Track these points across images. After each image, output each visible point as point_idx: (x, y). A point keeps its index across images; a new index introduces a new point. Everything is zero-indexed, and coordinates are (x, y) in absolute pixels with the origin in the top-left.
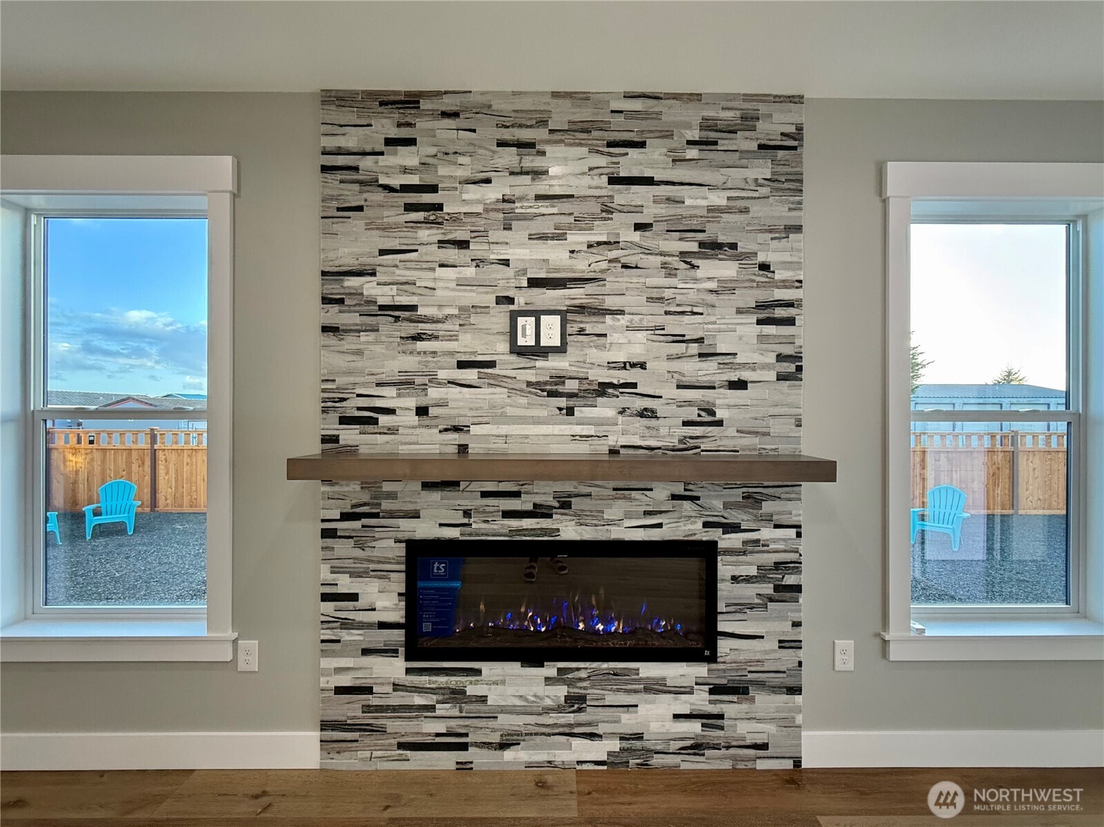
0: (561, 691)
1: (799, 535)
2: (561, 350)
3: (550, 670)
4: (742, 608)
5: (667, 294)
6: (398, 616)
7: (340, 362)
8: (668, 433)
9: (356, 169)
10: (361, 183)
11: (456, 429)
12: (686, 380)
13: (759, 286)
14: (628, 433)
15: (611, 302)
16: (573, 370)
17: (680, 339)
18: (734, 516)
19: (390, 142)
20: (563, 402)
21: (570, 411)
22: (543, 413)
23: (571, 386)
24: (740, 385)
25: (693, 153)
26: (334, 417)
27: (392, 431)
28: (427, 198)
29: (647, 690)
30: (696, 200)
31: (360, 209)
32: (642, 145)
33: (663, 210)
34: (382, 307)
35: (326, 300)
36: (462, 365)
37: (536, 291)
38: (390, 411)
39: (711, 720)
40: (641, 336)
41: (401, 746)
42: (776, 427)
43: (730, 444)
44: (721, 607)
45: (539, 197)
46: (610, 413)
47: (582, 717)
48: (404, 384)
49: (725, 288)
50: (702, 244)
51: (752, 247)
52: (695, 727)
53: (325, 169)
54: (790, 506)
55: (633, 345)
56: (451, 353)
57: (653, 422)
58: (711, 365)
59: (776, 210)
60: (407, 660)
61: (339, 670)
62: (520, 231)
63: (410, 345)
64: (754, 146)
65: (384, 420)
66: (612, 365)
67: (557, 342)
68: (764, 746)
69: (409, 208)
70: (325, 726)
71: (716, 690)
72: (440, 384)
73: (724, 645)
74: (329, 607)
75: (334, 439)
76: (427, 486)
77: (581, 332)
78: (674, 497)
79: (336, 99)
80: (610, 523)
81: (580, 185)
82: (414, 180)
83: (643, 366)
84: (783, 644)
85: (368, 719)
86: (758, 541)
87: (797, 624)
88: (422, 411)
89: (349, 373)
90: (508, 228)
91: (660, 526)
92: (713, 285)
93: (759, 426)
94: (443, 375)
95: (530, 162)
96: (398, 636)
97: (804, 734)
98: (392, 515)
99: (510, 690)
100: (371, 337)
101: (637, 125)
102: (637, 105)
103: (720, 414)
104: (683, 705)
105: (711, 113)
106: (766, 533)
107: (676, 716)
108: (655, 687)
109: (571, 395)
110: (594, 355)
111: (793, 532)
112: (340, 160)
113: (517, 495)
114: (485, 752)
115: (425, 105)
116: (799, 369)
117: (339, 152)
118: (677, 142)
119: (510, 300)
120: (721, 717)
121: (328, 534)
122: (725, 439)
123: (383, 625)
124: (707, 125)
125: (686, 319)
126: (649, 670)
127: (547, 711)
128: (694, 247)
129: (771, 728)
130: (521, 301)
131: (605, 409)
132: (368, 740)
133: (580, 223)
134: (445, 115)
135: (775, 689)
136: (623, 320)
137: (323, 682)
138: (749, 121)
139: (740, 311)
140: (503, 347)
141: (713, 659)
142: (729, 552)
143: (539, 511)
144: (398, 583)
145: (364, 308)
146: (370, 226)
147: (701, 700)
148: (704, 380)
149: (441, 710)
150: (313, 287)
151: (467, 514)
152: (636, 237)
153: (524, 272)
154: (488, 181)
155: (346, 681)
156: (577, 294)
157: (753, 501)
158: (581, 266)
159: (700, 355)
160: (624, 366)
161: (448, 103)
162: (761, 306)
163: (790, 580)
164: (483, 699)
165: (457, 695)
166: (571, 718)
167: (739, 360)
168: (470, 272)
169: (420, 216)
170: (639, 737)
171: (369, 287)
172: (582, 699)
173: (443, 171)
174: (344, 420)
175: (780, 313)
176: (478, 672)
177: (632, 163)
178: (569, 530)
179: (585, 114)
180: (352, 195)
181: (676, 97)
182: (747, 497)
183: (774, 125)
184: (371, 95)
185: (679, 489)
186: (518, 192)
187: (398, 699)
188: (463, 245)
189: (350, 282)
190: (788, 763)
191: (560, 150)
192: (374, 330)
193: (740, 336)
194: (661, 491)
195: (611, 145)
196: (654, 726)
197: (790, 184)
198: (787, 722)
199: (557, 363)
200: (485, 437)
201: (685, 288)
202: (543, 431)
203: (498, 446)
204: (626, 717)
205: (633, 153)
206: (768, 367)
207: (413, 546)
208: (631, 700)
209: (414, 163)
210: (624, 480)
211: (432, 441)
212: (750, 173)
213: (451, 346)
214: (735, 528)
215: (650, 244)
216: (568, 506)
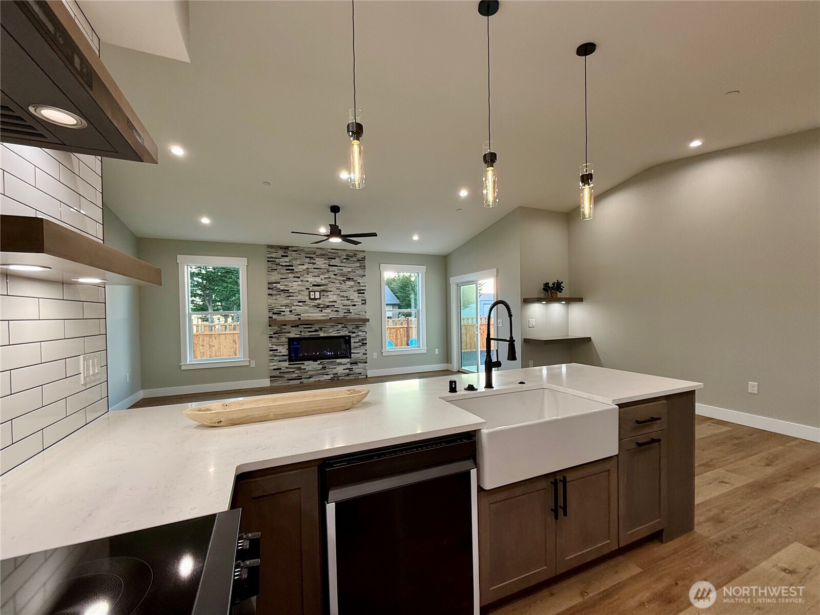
0: (321, 366)
1: (366, 333)
2: (320, 299)
3: (319, 362)
4: (356, 348)
5: (340, 288)
6: (287, 353)
7: (273, 301)
8: (341, 315)
9: (275, 261)
10: (276, 264)
11: (298, 315)
12: (344, 304)
13: (358, 286)
14: (333, 315)
15: (329, 289)
16: (322, 303)
17: (343, 297)
18: (354, 330)
19: (282, 256)
20: (320, 309)
21: (322, 311)
22: (316, 311)
23: (322, 306)
24: (355, 305)
25: (345, 261)
26: (271, 313)
27: (284, 315)
28: (290, 268)
29: (338, 365)
30: (345, 270)
31: (276, 270)
32: (335, 259)
33: (339, 271)
34: (281, 290)
36: (299, 302)
37: (314, 287)
38: (284, 312)
39: (350, 369)
40: (335, 296)
41: (288, 380)
42: (361, 313)
43: (353, 317)
44: (352, 348)
45: (314, 268)
46: (330, 311)
47: (325, 371)
48: (286, 306)
49: (351, 287)
50: (347, 278)
51: (356, 279)
52: (348, 371)
53: (268, 261)
54: (364, 328)
55: (334, 298)
56: (297, 300)
57: (338, 313)
58: (349, 301)
59: (361, 272)
60: (289, 362)
61: (274, 365)
62: (311, 275)
63: (288, 298)
64: (356, 260)
65: (282, 313)
66: (330, 302)
67: (319, 297)
68: (361, 374)
69: (287, 270)
70: (271, 377)
71: (351, 364)
72: (294, 306)
73: (352, 355)
74: (271, 352)
75: (272, 317)
76: (292, 327)
77: (323, 295)
78: (342, 327)
79: (270, 247)
80: (330, 333)
81: (323, 266)
82: (288, 264)
83: (336, 302)
84: (364, 354)
85: (281, 375)
86: (358, 335)
87: (366, 350)
88: (291, 311)
89: (275, 304)
90: (308, 274)
91: (340, 333)
92: (349, 286)
93: (358, 313)
94: (295, 304)
95: (312, 261)
96: (287, 357)
97: (368, 371)
98: (284, 333)
99: (311, 367)
101: (334, 255)
103: (351, 311)
104: (345, 367)
105: (348, 253)
106: (360, 333)
107: (344, 369)
108: (340, 364)
109: (322, 308)
110: (326, 300)
112: (271, 259)
113: (311, 328)
114: (306, 379)
115: (290, 249)
116: (366, 302)
118: (341, 259)
119: (309, 289)
120: (352, 369)
121: (270, 337)
123: (283, 355)
124: (347, 255)
125: (344, 293)
126: (338, 361)
127: (318, 370)
128: (345, 279)
129: (362, 370)
130: (311, 289)
131: (328, 310)
132: (280, 379)
133: (323, 274)
134: (294, 251)
135: (362, 363)
136: (332, 293)
137: (270, 368)
138: (355, 255)
139: (354, 291)
140: (308, 298)
141: (350, 358)
142: (353, 337)
143: (316, 331)
144: (287, 347)
145: (278, 290)
146: (278, 273)
147: (349, 366)
148: (348, 305)
149: (296, 372)
150: (266, 286)
151: (301, 332)
152: (334, 277)
153: (311, 283)
154: (304, 265)
155: (275, 367)
156: (323, 288)
157: (357, 327)
158: (323, 282)
159: (347, 300)
160: (332, 302)
161: (295, 249)
162: (358, 290)
163: (365, 342)
164: (305, 369)
165: (299, 369)
166: (323, 371)
167: (354, 300)
168: (300, 283)
169: (289, 271)
170: (337, 374)
171: (278, 286)
172: (325, 367)
173: (294, 262)
174: (274, 314)
175: (362, 292)
176: (304, 364)
177: (333, 262)
178: (322, 334)
179: (323, 252)
180: (274, 267)
181: (341, 250)
182: (356, 327)
183: (360, 256)
184: (277, 246)
185: (343, 325)
186: (310, 267)
187: (287, 370)
188: (299, 277)
189: (274, 285)
190: (365, 376)
191: (318, 259)
192: (280, 295)
193: (355, 296)
194: (340, 326)
195: (329, 258)
196: (340, 372)
197: (363, 267)
198: (365, 369)
199: (318, 301)
200: (304, 316)
201: (344, 287)
202: (316, 315)
203: (307, 318)
204: (334, 370)
205: (333, 260)
206: (360, 302)
207: (291, 340)
208: (335, 367)
209: (288, 260)
210: (333, 324)
211: (293, 317)
212: (356, 265)
213: (297, 298)
214: (354, 333)
215: (337, 278)
216: (322, 329)
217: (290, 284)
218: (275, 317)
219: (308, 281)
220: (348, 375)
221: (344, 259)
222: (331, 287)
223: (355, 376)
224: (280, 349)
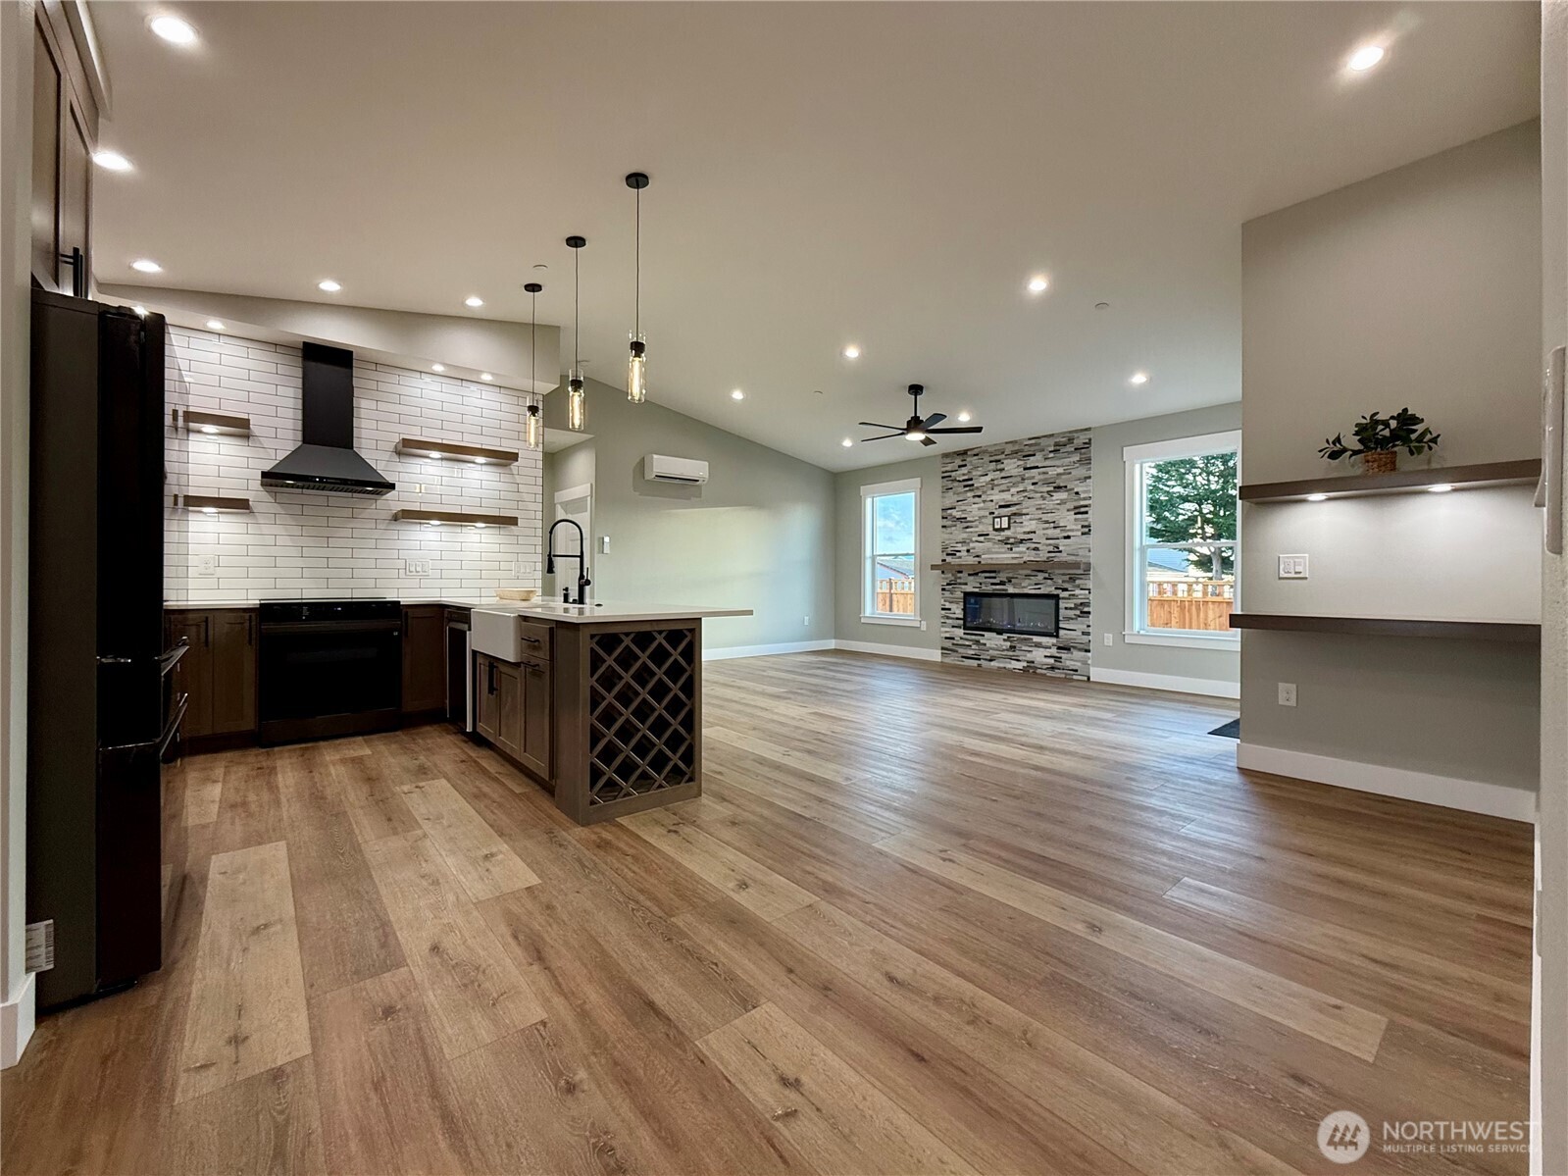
0: (1008, 644)
1: (1090, 593)
2: (1009, 528)
3: (1005, 636)
4: (1068, 619)
5: (1043, 506)
6: (961, 616)
7: (946, 536)
8: (1043, 556)
9: (951, 476)
10: (952, 480)
11: (978, 556)
12: (1049, 537)
13: (1076, 500)
14: (1030, 556)
15: (1024, 511)
16: (1013, 535)
17: (1047, 522)
18: (1066, 586)
19: (960, 466)
20: (1009, 546)
21: (1011, 549)
22: (1003, 550)
23: (1012, 540)
24: (1068, 537)
25: (1052, 455)
26: (945, 554)
27: (960, 557)
28: (970, 483)
29: (1036, 646)
30: (1052, 472)
31: (952, 489)
32: (1034, 455)
33: (1042, 477)
34: (958, 519)
35: (943, 518)
36: (979, 535)
37: (1001, 509)
38: (959, 551)
39: (1057, 659)
40: (1034, 522)
41: (963, 657)
42: (1081, 552)
43: (1064, 559)
44: (1061, 618)
45: (1002, 478)
46: (1024, 549)
47: (1015, 654)
48: (963, 542)
49: (1063, 502)
50: (1055, 488)
51: (1073, 487)
52: (1052, 661)
53: (943, 478)
54: (1086, 582)
55: (1031, 525)
56: (977, 532)
57: (1038, 552)
58: (1058, 531)
59: (1081, 472)
60: (964, 630)
61: (946, 632)
62: (997, 489)
63: (965, 530)
64: (1073, 449)
65: (958, 554)
66: (1025, 533)
67: (1007, 526)
68: (1076, 671)
69: (965, 486)
70: (943, 649)
71: (1059, 648)
72: (974, 542)
73: (1062, 632)
74: (943, 612)
75: (945, 561)
76: (969, 575)
77: (1015, 522)
78: (1045, 578)
79: (946, 455)
81: (1014, 472)
82: (966, 477)
83: (1034, 532)
84: (1083, 633)
85: (954, 648)
86: (1074, 595)
87: (1089, 626)
88: (968, 551)
89: (949, 540)
90: (993, 489)
91: (1040, 588)
92: (1058, 502)
93: (1075, 552)
94: (974, 539)
95: (1000, 466)
96: (961, 622)
97: (1091, 669)
98: (960, 584)
99: (993, 642)
100: (955, 528)
101: (1032, 448)
102: (1033, 441)
103: (1061, 549)
104: (1048, 652)
105: (1057, 440)
106: (1077, 592)
107: (1046, 657)
108: (1038, 645)
109: (1011, 544)
110: (1019, 530)
111: (1087, 592)
112: (946, 474)
113: (995, 578)
114: (985, 662)
115: (969, 453)
116: (1090, 530)
117: (946, 472)
118: (1046, 452)
119: (993, 513)
120: (1061, 658)
121: (943, 590)
122: (1063, 557)
123: (958, 619)
124: (1056, 444)
125: (1049, 515)
126: (1036, 639)
127: (1004, 650)
128: (1052, 489)
129: (1079, 664)
130: (996, 514)
131: (1022, 548)
132: (953, 654)
133: (1015, 485)
134: (975, 455)
135: (1080, 650)
136: (1028, 517)
137: (942, 635)
138: (1071, 440)
139: (1068, 510)
140: (991, 529)
141: (1057, 636)
142: (1063, 598)
143: (1002, 583)
144: (961, 606)
145: (953, 520)
146: (954, 494)
147: (1054, 651)
148: (1055, 537)
149: (974, 647)
150: (940, 514)
151: (981, 584)
152: (1032, 487)
153: (998, 503)
154: (987, 475)
155: (948, 635)
156: (1013, 509)
157: (1072, 579)
158: (1015, 499)
159: (1054, 528)
160: (1029, 533)
161: (976, 452)
162: (1076, 508)
163: (1086, 609)
164: (985, 644)
165: (977, 642)
166: (1011, 653)
167: (1068, 528)
168: (982, 505)
169: (967, 489)
170: (1033, 662)
171: (954, 513)
172: (1015, 647)
173: (974, 473)
174: (948, 555)
175: (1083, 510)
176: (983, 635)
177: (1031, 462)
178: (1011, 590)
179: (1016, 448)
180: (950, 485)
181: (1046, 436)
182: (1070, 578)
183: (1080, 441)
184: (955, 453)
185: (1047, 575)
186: (996, 477)
187: (961, 642)
188: (980, 496)
189: (949, 511)
190: (1086, 678)
191: (1009, 460)
192: (955, 526)
193: (1068, 519)
194: (1041, 576)
195: (1024, 456)
196: (1038, 659)
197: (1086, 461)
198: (1085, 663)
199: (1007, 533)
200: (986, 558)
201: (1049, 504)
202: (1003, 556)
203: (990, 562)
204: (1029, 655)
205: (1032, 458)
206: (1077, 530)
207: (967, 595)
208: (1030, 649)
209: (966, 472)
210: (1029, 572)
211: (971, 560)
212: (1072, 460)
213: (977, 529)
214: (1066, 590)
215: (1037, 490)
216: (1010, 581)
217: (968, 509)
218: (949, 559)
219: (992, 501)
220: (1053, 668)
221: (1051, 452)
222: (1029, 506)
223: (1066, 674)
224: (953, 607)
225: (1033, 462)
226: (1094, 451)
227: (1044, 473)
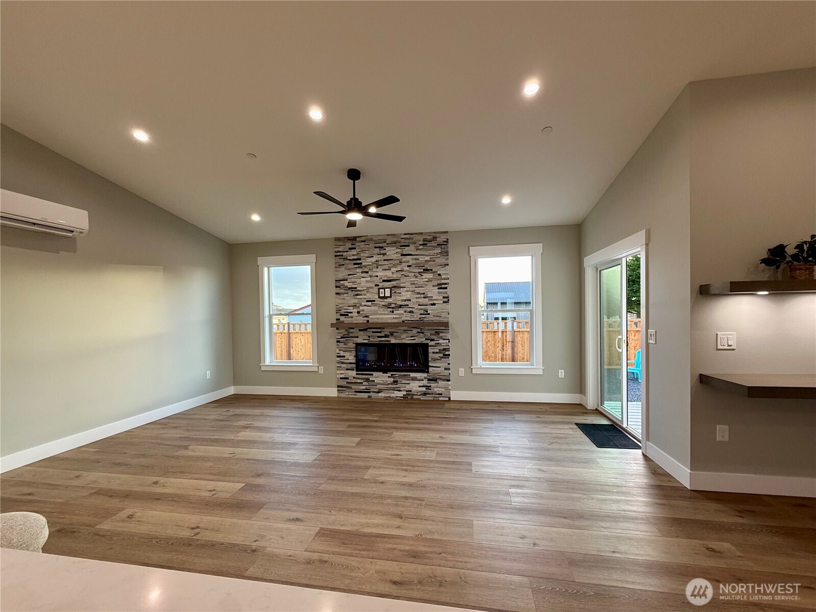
0: (392, 380)
1: (449, 342)
2: (390, 297)
3: (389, 374)
4: (435, 360)
5: (416, 282)
6: (354, 361)
7: (340, 301)
8: (416, 317)
9: (342, 256)
10: (343, 259)
11: (366, 317)
12: (421, 304)
13: (438, 279)
14: (407, 317)
15: (402, 285)
16: (394, 302)
17: (419, 293)
18: (433, 337)
19: (350, 249)
20: (391, 310)
21: (393, 312)
22: (387, 312)
23: (393, 306)
24: (434, 304)
25: (421, 247)
26: (339, 314)
27: (352, 317)
28: (358, 262)
29: (412, 380)
30: (422, 259)
31: (343, 265)
32: (409, 246)
33: (414, 262)
34: (349, 288)
35: (336, 287)
36: (367, 301)
37: (384, 283)
38: (351, 313)
39: (428, 387)
40: (410, 293)
41: (355, 392)
42: (443, 315)
43: (432, 319)
44: (430, 359)
45: (384, 260)
46: (403, 312)
47: (397, 386)
48: (354, 306)
49: (430, 280)
50: (424, 270)
51: (436, 270)
52: (424, 389)
53: (336, 256)
54: (446, 334)
55: (408, 295)
56: (365, 299)
57: (413, 314)
58: (427, 300)
59: (442, 260)
60: (356, 371)
61: (341, 374)
62: (380, 269)
63: (355, 297)
64: (436, 245)
65: (350, 314)
66: (402, 300)
67: (389, 295)
68: (441, 394)
69: (355, 264)
70: (338, 386)
71: (429, 380)
72: (363, 306)
73: (431, 369)
74: (339, 359)
75: (339, 319)
76: (360, 330)
77: (395, 292)
78: (418, 332)
79: (338, 239)
80: (403, 339)
81: (394, 257)
82: (356, 257)
83: (410, 300)
84: (446, 369)
85: (348, 385)
86: (439, 343)
87: (449, 364)
88: (358, 312)
89: (342, 304)
90: (377, 268)
91: (415, 339)
92: (427, 280)
93: (439, 315)
94: (363, 304)
95: (383, 252)
96: (354, 366)
97: (452, 392)
98: (352, 337)
99: (380, 379)
100: (347, 295)
101: (407, 241)
102: (407, 236)
103: (429, 312)
104: (421, 383)
105: (425, 237)
106: (441, 341)
107: (420, 386)
108: (414, 379)
109: (393, 308)
110: (398, 298)
111: (447, 341)
112: (339, 254)
113: (380, 332)
114: (374, 394)
115: (358, 239)
116: (448, 300)
117: (339, 252)
118: (417, 245)
119: (378, 285)
120: (430, 386)
121: (338, 342)
122: (430, 318)
123: (351, 363)
124: (425, 240)
125: (420, 288)
126: (413, 375)
127: (389, 384)
128: (422, 270)
129: (443, 390)
130: (381, 286)
131: (401, 311)
132: (348, 390)
133: (394, 266)
134: (362, 241)
135: (444, 380)
136: (405, 289)
137: (338, 376)
138: (435, 238)
139: (433, 286)
140: (377, 297)
141: (428, 372)
142: (431, 346)
143: (386, 336)
144: (354, 353)
145: (345, 289)
146: (346, 269)
147: (425, 382)
148: (425, 303)
149: (364, 383)
150: (334, 284)
151: (369, 337)
152: (408, 269)
153: (381, 278)
154: (373, 257)
155: (343, 376)
156: (394, 283)
157: (437, 333)
158: (395, 276)
159: (424, 297)
160: (405, 300)
161: (362, 239)
162: (438, 285)
163: (447, 353)
164: (374, 381)
165: (368, 380)
166: (394, 386)
167: (433, 298)
168: (369, 279)
169: (357, 266)
170: (411, 391)
171: (346, 283)
172: (397, 381)
173: (362, 255)
174: (341, 315)
175: (443, 286)
176: (372, 375)
177: (406, 250)
178: (393, 341)
179: (395, 239)
180: (342, 262)
181: (416, 234)
183: (441, 239)
184: (344, 238)
185: (419, 330)
186: (380, 259)
187: (354, 381)
188: (367, 272)
189: (342, 282)
190: (447, 399)
191: (390, 248)
192: (347, 293)
193: (434, 292)
194: (415, 331)
195: (401, 246)
196: (414, 389)
197: (445, 253)
198: (447, 389)
199: (389, 300)
200: (373, 318)
201: (420, 281)
202: (386, 317)
203: (376, 321)
204: (407, 386)
205: (407, 248)
206: (441, 300)
207: (357, 344)
208: (408, 382)
209: (355, 253)
210: (406, 328)
211: (361, 320)
212: (435, 252)
213: (365, 297)
214: (433, 340)
215: (411, 270)
216: (393, 335)
217: (358, 281)
218: (342, 318)
219: (377, 276)
220: (425, 394)
221: (420, 245)
222: (405, 282)
223: (434, 397)
224: (347, 355)
225: (408, 250)
226: (451, 248)
227: (416, 259)
